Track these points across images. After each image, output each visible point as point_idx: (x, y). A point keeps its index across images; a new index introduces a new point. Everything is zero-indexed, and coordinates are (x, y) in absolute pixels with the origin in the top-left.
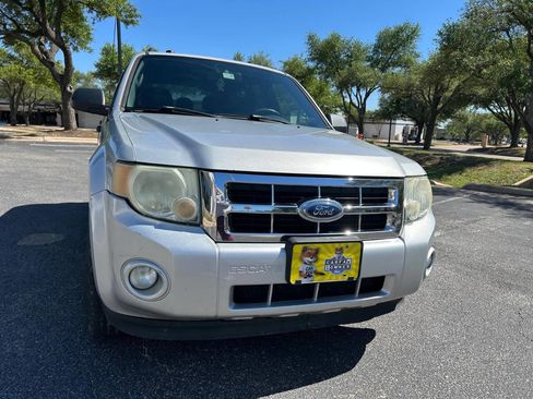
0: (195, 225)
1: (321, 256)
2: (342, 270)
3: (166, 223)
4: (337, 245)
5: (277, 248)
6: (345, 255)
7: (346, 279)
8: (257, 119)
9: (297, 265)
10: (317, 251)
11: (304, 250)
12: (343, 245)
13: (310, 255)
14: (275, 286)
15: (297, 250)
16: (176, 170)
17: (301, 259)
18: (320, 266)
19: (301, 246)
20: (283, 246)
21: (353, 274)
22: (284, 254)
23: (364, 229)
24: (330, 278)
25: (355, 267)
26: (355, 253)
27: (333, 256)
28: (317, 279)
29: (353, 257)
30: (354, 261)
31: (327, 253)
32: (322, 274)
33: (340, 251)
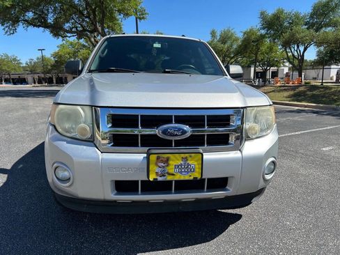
0: (91, 141)
1: (171, 162)
2: (188, 172)
3: (75, 140)
4: (183, 155)
5: (141, 157)
6: (189, 162)
7: (192, 178)
8: (169, 72)
9: (153, 168)
10: (168, 159)
11: (158, 158)
12: (187, 155)
13: (162, 161)
14: (141, 181)
15: (153, 158)
16: (79, 108)
17: (156, 164)
18: (171, 169)
19: (156, 155)
20: (145, 155)
21: (197, 175)
22: (146, 161)
23: (209, 144)
24: (179, 177)
25: (198, 170)
26: (197, 161)
27: (180, 162)
28: (169, 178)
29: (196, 163)
30: (197, 166)
31: (175, 161)
32: (173, 175)
33: (185, 159)
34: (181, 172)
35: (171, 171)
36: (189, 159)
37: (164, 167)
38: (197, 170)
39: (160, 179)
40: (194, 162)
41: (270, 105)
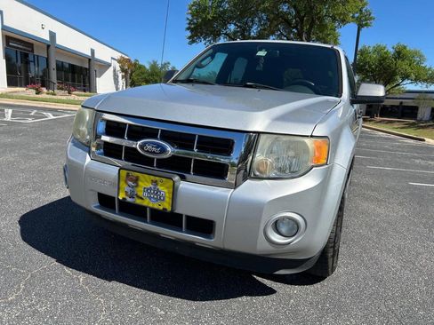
0: (88, 147)
1: (140, 183)
2: (157, 200)
4: (152, 178)
6: (159, 187)
7: (161, 208)
9: (123, 186)
11: (128, 175)
12: (157, 178)
13: (131, 180)
16: (87, 110)
17: (126, 182)
18: (140, 191)
19: (127, 172)
21: (167, 205)
24: (148, 203)
26: (167, 188)
27: (150, 185)
28: (138, 202)
29: (166, 191)
30: (167, 195)
31: (145, 182)
32: (141, 198)
33: (155, 183)
34: (150, 198)
35: (140, 194)
36: (160, 184)
37: (133, 187)
38: (167, 199)
39: (129, 200)
40: (164, 189)
41: (312, 136)
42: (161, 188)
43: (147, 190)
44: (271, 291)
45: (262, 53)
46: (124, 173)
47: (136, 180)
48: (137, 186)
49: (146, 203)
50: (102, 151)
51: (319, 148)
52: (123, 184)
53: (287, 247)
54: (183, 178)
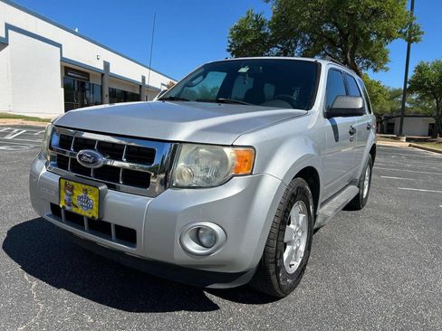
1: (75, 192)
2: (87, 208)
4: (84, 186)
6: (88, 195)
7: (91, 216)
11: (66, 184)
12: (87, 187)
13: (69, 189)
15: (62, 183)
17: (65, 191)
18: (75, 200)
21: (95, 213)
24: (82, 212)
26: (95, 196)
27: (82, 194)
28: (74, 210)
30: (95, 203)
32: (76, 206)
33: (85, 191)
34: (82, 205)
35: (75, 202)
36: (89, 192)
37: (70, 195)
38: (95, 207)
39: (67, 208)
40: (93, 198)
41: (232, 146)
42: (90, 196)
43: (80, 198)
44: (215, 307)
45: (244, 70)
46: (63, 181)
47: (72, 189)
48: (73, 194)
49: (80, 211)
50: (56, 163)
51: (239, 157)
52: (63, 193)
53: (208, 258)
54: (111, 187)
